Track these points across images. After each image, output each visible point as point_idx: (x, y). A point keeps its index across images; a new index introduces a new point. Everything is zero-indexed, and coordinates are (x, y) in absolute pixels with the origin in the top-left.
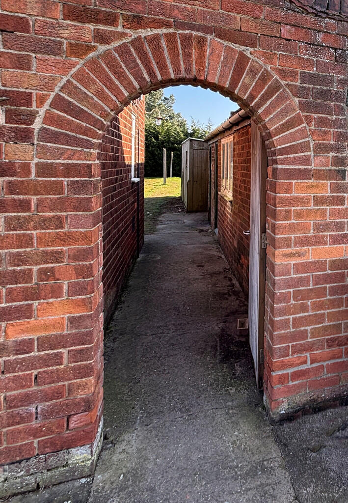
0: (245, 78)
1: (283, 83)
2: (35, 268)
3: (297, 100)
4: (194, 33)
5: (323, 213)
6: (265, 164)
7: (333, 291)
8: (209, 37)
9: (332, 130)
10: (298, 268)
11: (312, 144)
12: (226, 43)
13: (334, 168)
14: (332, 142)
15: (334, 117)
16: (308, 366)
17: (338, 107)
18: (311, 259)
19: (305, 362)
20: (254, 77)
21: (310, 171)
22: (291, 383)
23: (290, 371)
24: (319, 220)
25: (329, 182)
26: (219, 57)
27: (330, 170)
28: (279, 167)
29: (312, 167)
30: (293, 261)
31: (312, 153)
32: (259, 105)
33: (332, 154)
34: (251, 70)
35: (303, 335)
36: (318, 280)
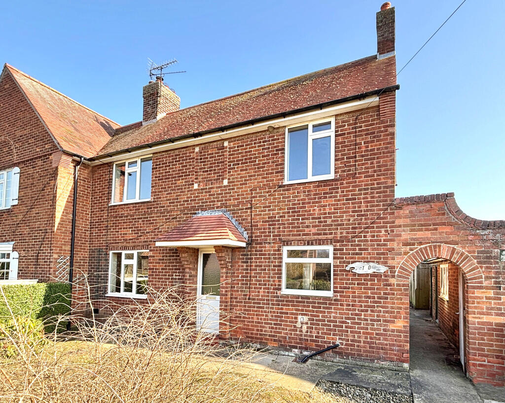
0: (455, 255)
1: (470, 255)
2: (396, 311)
3: (476, 260)
4: (437, 244)
5: (490, 303)
6: (464, 283)
7: (497, 335)
8: (442, 244)
9: (493, 271)
10: (479, 323)
11: (483, 276)
12: (448, 245)
13: (495, 285)
14: (493, 275)
15: (494, 266)
16: (486, 363)
17: (495, 261)
18: (485, 321)
19: (485, 361)
20: (458, 255)
21: (483, 286)
22: (478, 368)
23: (478, 363)
24: (488, 305)
25: (492, 291)
26: (445, 250)
27: (493, 286)
28: (469, 285)
29: (484, 285)
30: (477, 320)
31: (484, 280)
32: (460, 264)
33: (493, 280)
34: (457, 253)
35: (483, 350)
36: (489, 329)
